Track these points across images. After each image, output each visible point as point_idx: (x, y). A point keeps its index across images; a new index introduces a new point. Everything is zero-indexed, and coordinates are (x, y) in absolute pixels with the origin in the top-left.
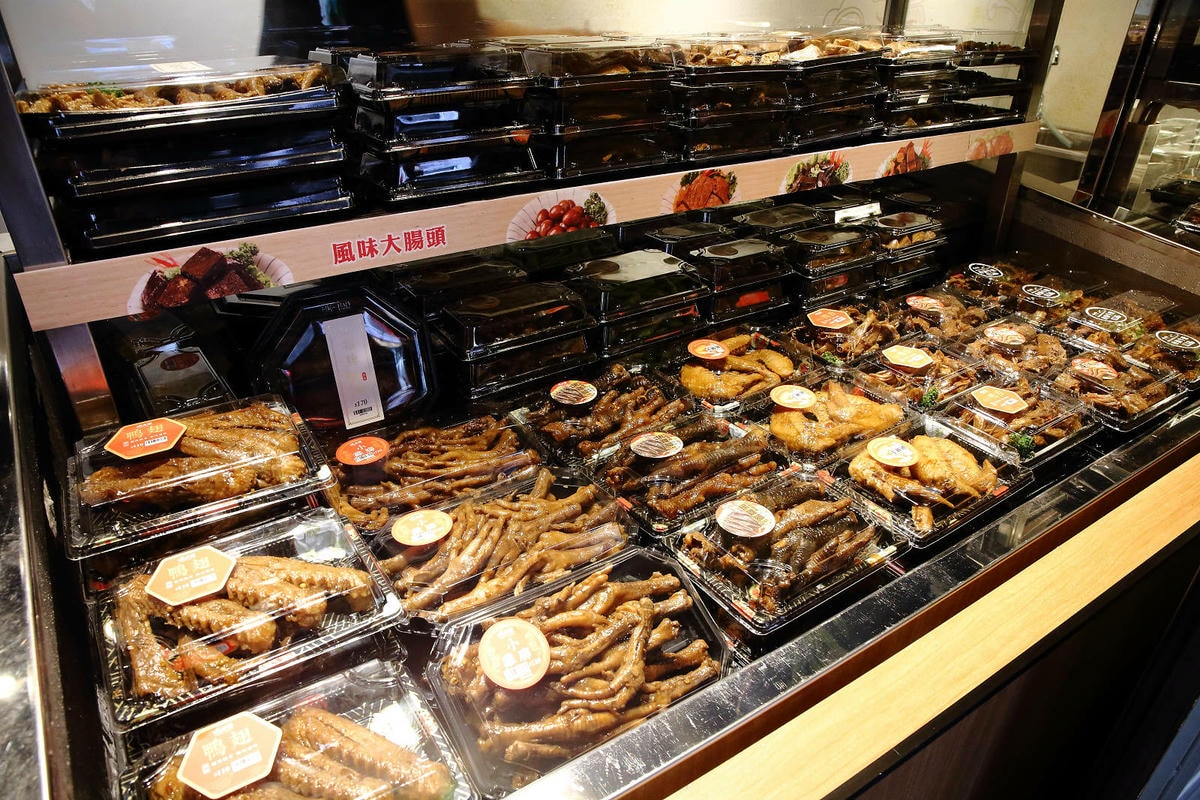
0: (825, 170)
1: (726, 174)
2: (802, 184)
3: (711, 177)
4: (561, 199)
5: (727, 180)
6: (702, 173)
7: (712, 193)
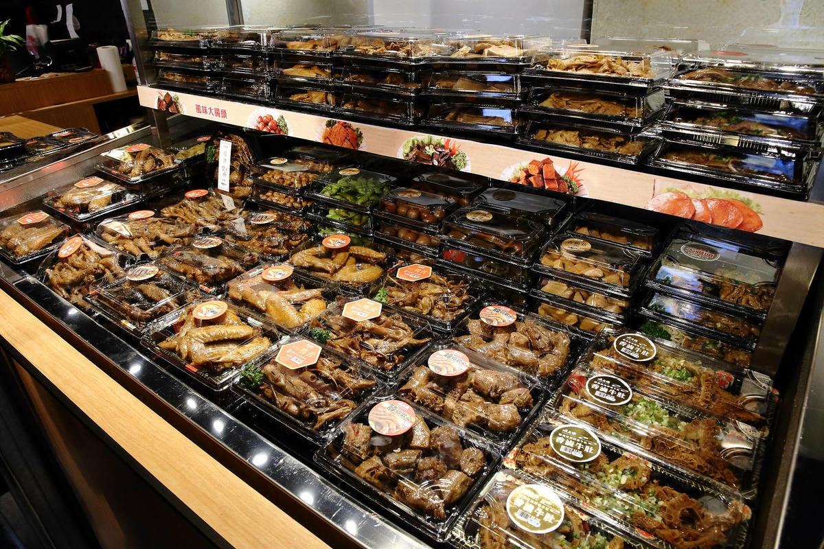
0: (440, 152)
1: (354, 128)
2: (417, 157)
3: (345, 127)
4: (268, 113)
5: (356, 133)
6: (339, 122)
7: (346, 138)
